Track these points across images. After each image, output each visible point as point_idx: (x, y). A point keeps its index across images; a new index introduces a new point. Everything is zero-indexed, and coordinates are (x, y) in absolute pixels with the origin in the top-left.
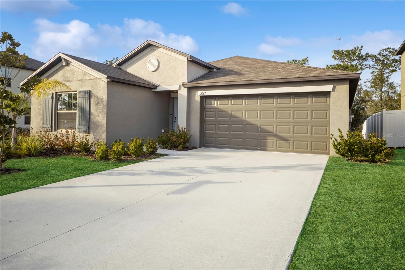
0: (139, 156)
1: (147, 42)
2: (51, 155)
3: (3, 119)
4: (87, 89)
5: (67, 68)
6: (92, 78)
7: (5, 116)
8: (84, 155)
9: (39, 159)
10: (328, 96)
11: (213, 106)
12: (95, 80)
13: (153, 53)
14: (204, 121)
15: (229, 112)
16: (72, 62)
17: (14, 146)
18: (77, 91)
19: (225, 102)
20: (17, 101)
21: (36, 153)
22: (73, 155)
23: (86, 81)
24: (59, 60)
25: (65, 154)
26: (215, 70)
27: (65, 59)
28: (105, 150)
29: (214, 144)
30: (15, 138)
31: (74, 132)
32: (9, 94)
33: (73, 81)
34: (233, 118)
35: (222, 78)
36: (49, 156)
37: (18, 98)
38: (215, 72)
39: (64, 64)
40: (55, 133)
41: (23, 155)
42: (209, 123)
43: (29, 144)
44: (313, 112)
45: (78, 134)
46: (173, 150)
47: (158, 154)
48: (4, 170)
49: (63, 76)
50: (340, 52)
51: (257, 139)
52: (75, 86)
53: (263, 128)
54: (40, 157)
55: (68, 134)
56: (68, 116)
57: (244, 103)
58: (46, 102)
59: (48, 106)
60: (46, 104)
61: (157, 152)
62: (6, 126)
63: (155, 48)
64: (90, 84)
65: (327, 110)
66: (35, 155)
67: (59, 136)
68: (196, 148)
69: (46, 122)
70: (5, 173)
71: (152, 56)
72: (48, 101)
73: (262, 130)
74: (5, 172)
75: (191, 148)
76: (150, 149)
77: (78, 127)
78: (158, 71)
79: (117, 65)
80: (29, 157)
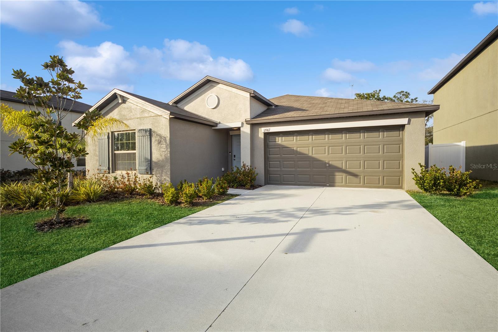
0: (211, 197)
1: (205, 78)
2: (112, 200)
3: (57, 161)
4: (148, 127)
5: (123, 105)
6: (153, 115)
7: (60, 158)
8: (149, 198)
9: (100, 204)
10: (401, 129)
11: (277, 142)
12: (155, 117)
13: (212, 90)
14: (267, 159)
15: (295, 148)
16: (129, 99)
17: (71, 192)
18: (136, 130)
19: (290, 138)
20: (74, 139)
21: (95, 197)
22: (137, 199)
23: (145, 118)
24: (115, 96)
25: (127, 198)
26: (273, 107)
27: (121, 96)
28: (175, 193)
29: (279, 181)
30: (72, 182)
31: (135, 173)
32: (63, 132)
33: (131, 119)
34: (299, 154)
35: (285, 114)
36: (110, 200)
37: (75, 136)
38: (274, 110)
39: (120, 101)
40: (114, 175)
41: (82, 200)
42: (273, 160)
43: (88, 188)
44: (385, 146)
45: (139, 176)
46: (240, 189)
47: (229, 194)
48: (63, 222)
49: (119, 114)
50: (362, 95)
51: (325, 175)
52: (133, 125)
53: (331, 164)
54: (101, 202)
55: (129, 176)
56: (126, 157)
57: (310, 139)
58: (102, 143)
59: (104, 146)
60: (102, 144)
61: (228, 193)
62: (62, 170)
63: (214, 84)
64: (150, 122)
65: (400, 144)
66: (95, 201)
67: (119, 178)
68: (261, 186)
69: (102, 164)
70: (64, 226)
71: (212, 93)
72: (103, 142)
73: (330, 166)
74: (64, 224)
75: (257, 186)
76: (221, 190)
77: (138, 168)
78: (218, 108)
79: (173, 103)
80: (88, 203)
